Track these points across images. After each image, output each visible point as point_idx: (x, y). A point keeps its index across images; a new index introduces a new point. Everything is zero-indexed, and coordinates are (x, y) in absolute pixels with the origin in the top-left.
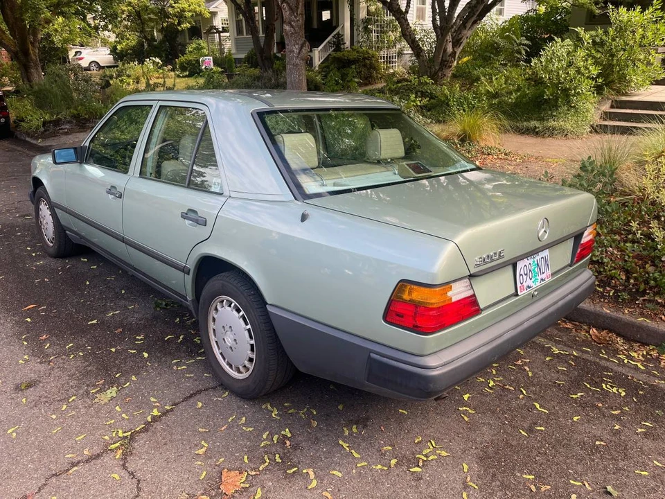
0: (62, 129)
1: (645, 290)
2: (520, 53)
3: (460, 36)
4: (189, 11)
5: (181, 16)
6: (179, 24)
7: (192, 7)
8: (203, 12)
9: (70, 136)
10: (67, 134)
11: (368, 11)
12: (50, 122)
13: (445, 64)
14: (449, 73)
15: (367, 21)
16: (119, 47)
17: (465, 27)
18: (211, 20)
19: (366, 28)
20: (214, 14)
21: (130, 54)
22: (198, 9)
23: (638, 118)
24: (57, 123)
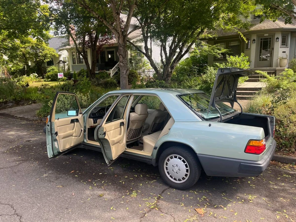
0: (8, 105)
1: (282, 147)
2: (195, 72)
3: (173, 66)
4: (50, 54)
5: (45, 56)
6: (44, 59)
7: (51, 53)
8: (55, 55)
9: (13, 108)
10: (11, 107)
11: (131, 55)
12: (3, 102)
13: (168, 76)
14: (170, 79)
15: (131, 59)
16: (12, 69)
17: (175, 63)
18: (58, 58)
19: (131, 62)
20: (60, 55)
21: (18, 72)
22: (53, 54)
23: (251, 94)
24: (6, 103)
